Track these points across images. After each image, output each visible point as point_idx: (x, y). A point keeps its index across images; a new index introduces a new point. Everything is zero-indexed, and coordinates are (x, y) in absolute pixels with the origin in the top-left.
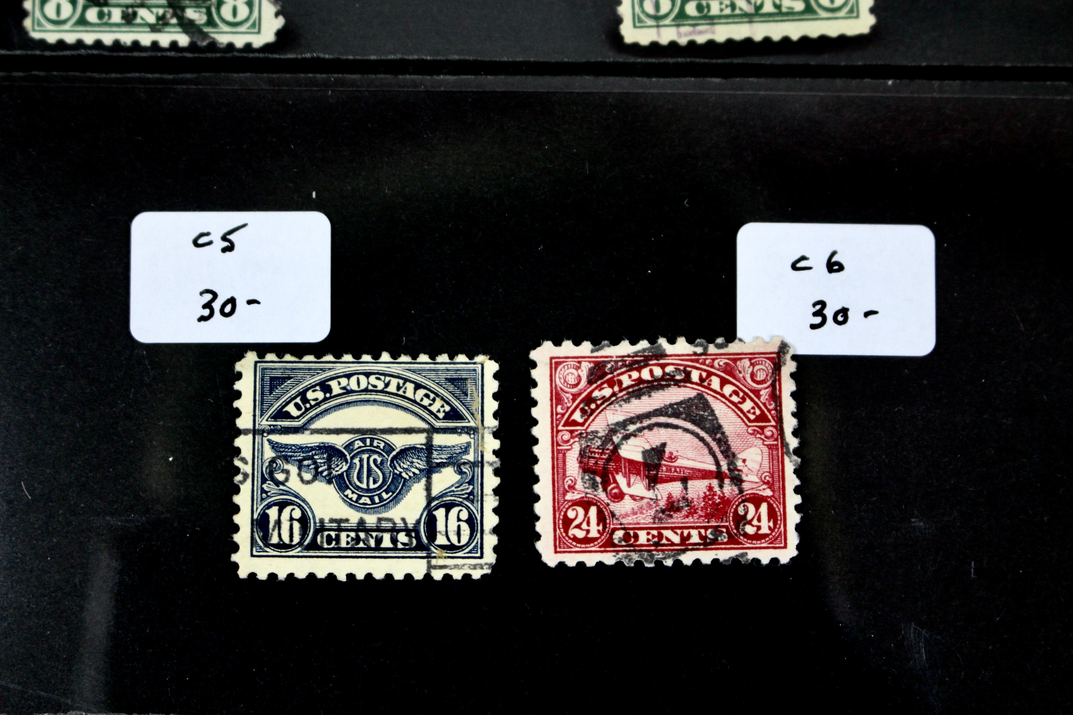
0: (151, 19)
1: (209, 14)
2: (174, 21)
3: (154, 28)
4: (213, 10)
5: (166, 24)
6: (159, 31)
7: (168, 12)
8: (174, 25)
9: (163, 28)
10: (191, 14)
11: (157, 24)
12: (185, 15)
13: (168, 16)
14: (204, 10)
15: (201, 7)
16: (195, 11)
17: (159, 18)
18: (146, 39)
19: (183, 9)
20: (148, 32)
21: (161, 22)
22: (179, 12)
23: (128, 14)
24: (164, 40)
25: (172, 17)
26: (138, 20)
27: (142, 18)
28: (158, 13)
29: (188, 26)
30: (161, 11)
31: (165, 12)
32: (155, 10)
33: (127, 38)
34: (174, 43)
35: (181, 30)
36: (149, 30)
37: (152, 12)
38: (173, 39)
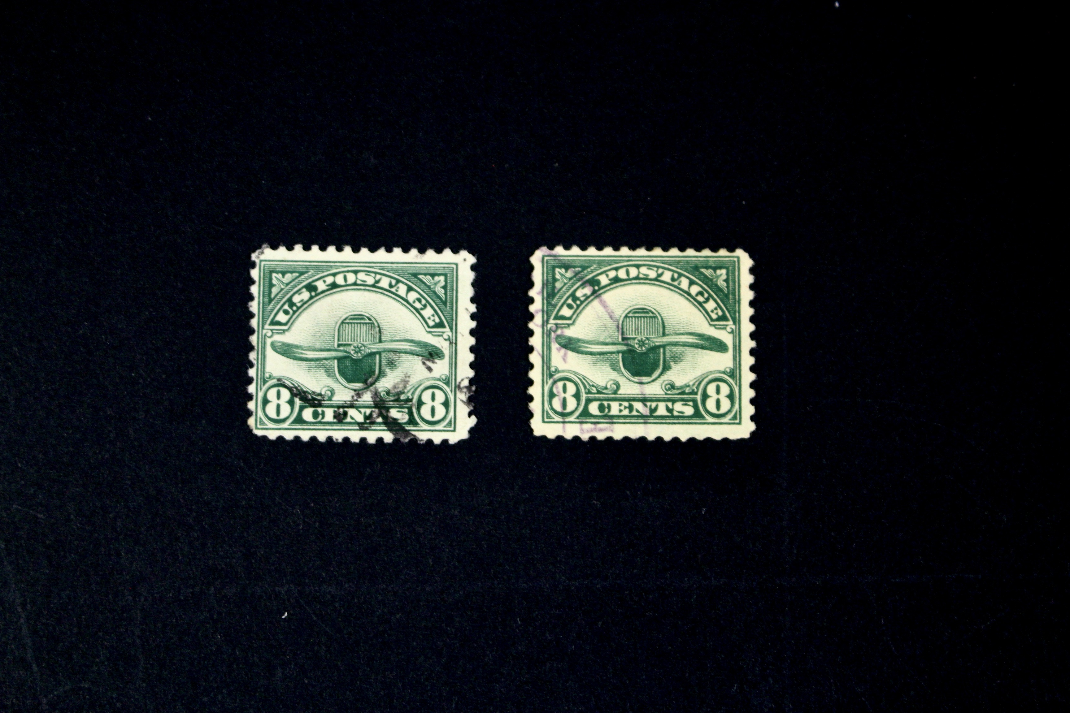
0: (360, 419)
1: (411, 414)
2: (380, 420)
3: (362, 427)
4: (414, 410)
5: (373, 423)
6: (367, 429)
7: (374, 411)
8: (379, 424)
9: (370, 427)
10: (394, 413)
11: (365, 423)
12: (389, 414)
13: (375, 415)
14: (406, 410)
15: (403, 408)
16: (398, 411)
17: (366, 418)
18: (355, 436)
19: (388, 409)
20: (357, 430)
21: (368, 421)
22: (384, 412)
23: (339, 414)
24: (371, 437)
25: (378, 417)
26: (348, 420)
27: (352, 418)
28: (365, 413)
29: (392, 424)
30: (368, 411)
31: (372, 412)
32: (363, 410)
33: (338, 436)
34: (380, 440)
35: (386, 428)
36: (358, 428)
37: (360, 412)
38: (379, 436)
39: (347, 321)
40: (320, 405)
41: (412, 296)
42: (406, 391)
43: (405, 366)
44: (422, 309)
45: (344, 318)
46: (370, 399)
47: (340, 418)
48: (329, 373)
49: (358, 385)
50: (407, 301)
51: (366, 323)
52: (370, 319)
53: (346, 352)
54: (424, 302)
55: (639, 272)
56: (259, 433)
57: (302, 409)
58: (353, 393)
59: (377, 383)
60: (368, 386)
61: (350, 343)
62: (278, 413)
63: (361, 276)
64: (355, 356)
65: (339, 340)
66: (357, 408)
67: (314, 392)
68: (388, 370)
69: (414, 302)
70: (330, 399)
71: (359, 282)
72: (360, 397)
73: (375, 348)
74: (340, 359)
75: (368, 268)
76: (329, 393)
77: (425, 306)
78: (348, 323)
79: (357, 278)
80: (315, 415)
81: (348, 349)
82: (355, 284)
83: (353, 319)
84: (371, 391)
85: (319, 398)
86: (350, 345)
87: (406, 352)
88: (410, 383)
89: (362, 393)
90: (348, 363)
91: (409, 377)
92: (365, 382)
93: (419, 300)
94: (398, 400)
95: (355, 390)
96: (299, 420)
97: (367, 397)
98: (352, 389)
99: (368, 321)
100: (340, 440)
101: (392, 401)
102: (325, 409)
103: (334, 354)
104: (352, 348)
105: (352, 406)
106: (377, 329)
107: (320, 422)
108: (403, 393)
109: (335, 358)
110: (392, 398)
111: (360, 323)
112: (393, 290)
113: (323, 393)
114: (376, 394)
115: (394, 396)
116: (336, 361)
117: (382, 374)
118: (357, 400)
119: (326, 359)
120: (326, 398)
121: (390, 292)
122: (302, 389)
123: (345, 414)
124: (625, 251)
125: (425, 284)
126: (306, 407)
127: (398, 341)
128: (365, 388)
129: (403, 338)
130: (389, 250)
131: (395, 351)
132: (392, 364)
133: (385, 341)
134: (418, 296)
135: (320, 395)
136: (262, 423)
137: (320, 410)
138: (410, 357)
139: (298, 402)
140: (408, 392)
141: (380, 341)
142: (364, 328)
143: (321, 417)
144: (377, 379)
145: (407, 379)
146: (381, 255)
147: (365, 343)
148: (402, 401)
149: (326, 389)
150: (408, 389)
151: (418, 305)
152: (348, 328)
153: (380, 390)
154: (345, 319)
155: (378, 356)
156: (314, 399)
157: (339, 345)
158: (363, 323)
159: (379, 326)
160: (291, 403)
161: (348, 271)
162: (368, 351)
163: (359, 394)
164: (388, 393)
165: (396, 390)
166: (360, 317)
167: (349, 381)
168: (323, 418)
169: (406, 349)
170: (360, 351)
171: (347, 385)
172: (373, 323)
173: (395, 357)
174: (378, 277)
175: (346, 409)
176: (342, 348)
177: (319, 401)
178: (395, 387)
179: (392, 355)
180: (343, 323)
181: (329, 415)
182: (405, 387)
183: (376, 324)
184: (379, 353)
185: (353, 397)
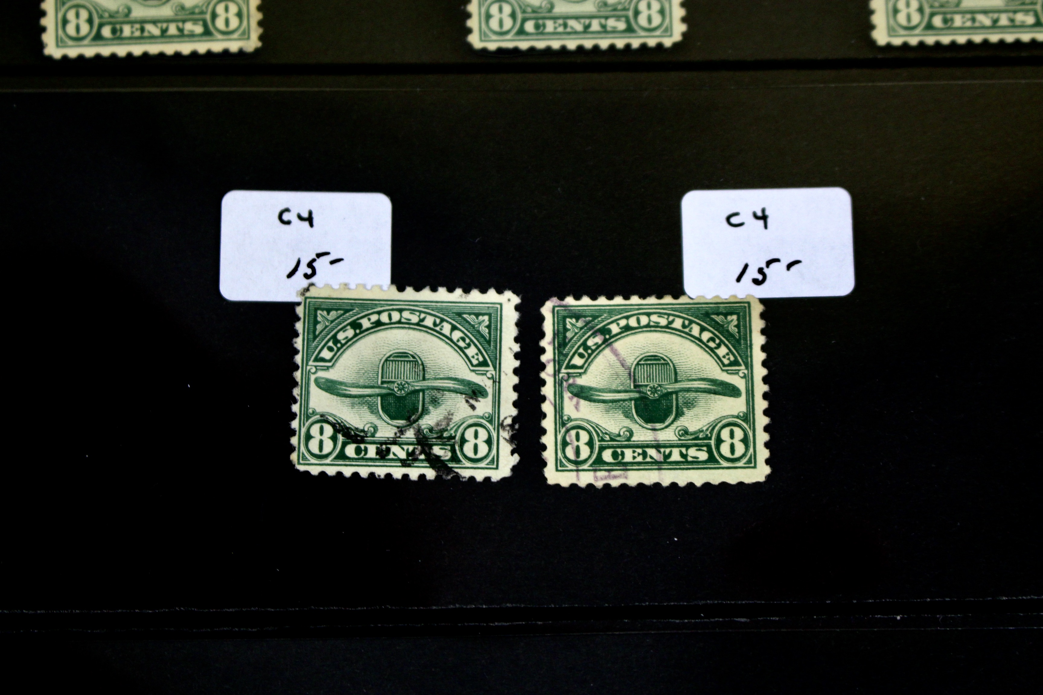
0: (403, 455)
1: (453, 451)
2: (422, 457)
3: (404, 463)
4: (457, 448)
5: (416, 460)
6: (409, 466)
7: (417, 449)
8: (422, 461)
9: (413, 464)
10: (437, 450)
11: (407, 459)
12: (431, 451)
13: (417, 452)
14: (449, 448)
15: (446, 445)
16: (441, 449)
17: (408, 454)
18: (398, 473)
19: (430, 446)
20: (400, 466)
21: (410, 458)
22: (427, 449)
23: (382, 450)
24: (414, 473)
25: (420, 454)
26: (391, 456)
27: (394, 454)
28: (408, 449)
29: (434, 462)
30: (411, 448)
31: (414, 449)
32: (405, 447)
33: (381, 472)
34: (422, 477)
35: (428, 465)
36: (400, 464)
37: (403, 449)
38: (422, 473)
39: (391, 359)
40: (363, 441)
41: (456, 335)
42: (449, 428)
43: (448, 403)
44: (466, 348)
45: (388, 355)
46: (413, 436)
47: (383, 454)
48: (373, 410)
49: (401, 422)
50: (451, 340)
51: (410, 361)
52: (413, 357)
53: (389, 389)
54: (468, 341)
55: (650, 320)
56: (301, 468)
57: (344, 445)
58: (396, 430)
59: (420, 421)
60: (411, 423)
61: (393, 380)
62: (321, 448)
63: (406, 314)
64: (399, 393)
65: (382, 377)
66: (400, 444)
67: (357, 429)
68: (431, 408)
69: (458, 341)
70: (373, 436)
71: (403, 320)
72: (403, 434)
73: (418, 385)
74: (383, 396)
75: (413, 307)
76: (372, 429)
77: (469, 345)
78: (392, 361)
79: (401, 316)
80: (358, 451)
81: (391, 386)
82: (399, 322)
83: (397, 357)
84: (414, 428)
85: (362, 434)
86: (393, 382)
87: (450, 390)
88: (453, 421)
89: (405, 430)
90: (391, 400)
91: (452, 414)
92: (408, 419)
93: (463, 339)
94: (440, 437)
95: (398, 427)
96: (342, 456)
97: (410, 434)
98: (395, 426)
99: (412, 359)
100: (382, 476)
101: (435, 438)
102: (368, 446)
103: (377, 391)
104: (396, 385)
105: (394, 443)
106: (421, 367)
107: (363, 459)
108: (447, 430)
109: (378, 395)
110: (435, 436)
111: (404, 361)
112: (438, 328)
113: (366, 429)
114: (419, 432)
115: (437, 433)
116: (379, 398)
117: (425, 411)
118: (399, 437)
119: (370, 396)
120: (369, 435)
121: (435, 331)
122: (345, 425)
123: (388, 450)
124: (635, 300)
125: (469, 323)
126: (349, 443)
127: (441, 379)
128: (408, 425)
129: (446, 375)
130: (434, 289)
131: (438, 389)
132: (435, 402)
133: (428, 379)
134: (462, 335)
135: (363, 431)
136: (304, 458)
137: (362, 446)
138: (453, 395)
139: (340, 438)
140: (451, 429)
141: (424, 379)
142: (408, 366)
143: (363, 453)
144: (420, 417)
145: (450, 417)
146: (426, 294)
147: (408, 381)
148: (445, 438)
149: (369, 425)
150: (451, 426)
151: (462, 344)
152: (392, 366)
153: (423, 427)
154: (389, 357)
155: (421, 394)
156: (357, 435)
157: (383, 383)
158: (407, 361)
159: (423, 364)
160: (334, 439)
161: (393, 310)
162: (411, 388)
163: (401, 431)
164: (431, 430)
165: (440, 428)
166: (404, 355)
167: (392, 418)
168: (366, 454)
169: (450, 387)
170: (403, 388)
171: (390, 422)
172: (417, 361)
173: (439, 395)
174: (423, 316)
175: (389, 446)
176: (385, 385)
177: (362, 437)
178: (438, 424)
179: (435, 393)
180: (386, 360)
181: (372, 451)
182: (448, 425)
183: (420, 362)
184: (423, 391)
185: (396, 434)
